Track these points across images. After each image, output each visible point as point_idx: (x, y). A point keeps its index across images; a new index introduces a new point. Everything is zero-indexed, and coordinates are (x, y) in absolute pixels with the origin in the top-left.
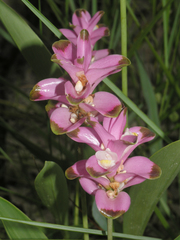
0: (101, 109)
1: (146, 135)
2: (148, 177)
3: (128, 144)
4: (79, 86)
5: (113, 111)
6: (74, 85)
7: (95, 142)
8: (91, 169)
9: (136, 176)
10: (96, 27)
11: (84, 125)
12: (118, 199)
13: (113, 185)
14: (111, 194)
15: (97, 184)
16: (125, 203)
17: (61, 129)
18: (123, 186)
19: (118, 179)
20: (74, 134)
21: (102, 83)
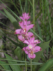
0: (29, 36)
1: (39, 42)
2: (39, 51)
3: (35, 44)
4: (25, 31)
5: (32, 36)
6: (23, 31)
7: (28, 43)
8: (27, 49)
9: (37, 50)
10: (28, 16)
11: (26, 39)
12: (33, 55)
13: (32, 52)
14: (31, 54)
15: (28, 52)
16: (34, 56)
17: (21, 40)
18: (34, 52)
19: (33, 51)
20: (23, 41)
21: (30, 30)
